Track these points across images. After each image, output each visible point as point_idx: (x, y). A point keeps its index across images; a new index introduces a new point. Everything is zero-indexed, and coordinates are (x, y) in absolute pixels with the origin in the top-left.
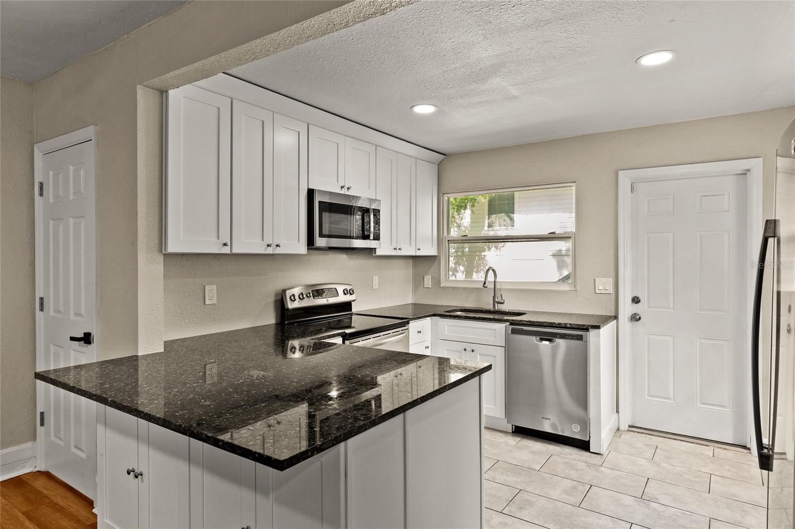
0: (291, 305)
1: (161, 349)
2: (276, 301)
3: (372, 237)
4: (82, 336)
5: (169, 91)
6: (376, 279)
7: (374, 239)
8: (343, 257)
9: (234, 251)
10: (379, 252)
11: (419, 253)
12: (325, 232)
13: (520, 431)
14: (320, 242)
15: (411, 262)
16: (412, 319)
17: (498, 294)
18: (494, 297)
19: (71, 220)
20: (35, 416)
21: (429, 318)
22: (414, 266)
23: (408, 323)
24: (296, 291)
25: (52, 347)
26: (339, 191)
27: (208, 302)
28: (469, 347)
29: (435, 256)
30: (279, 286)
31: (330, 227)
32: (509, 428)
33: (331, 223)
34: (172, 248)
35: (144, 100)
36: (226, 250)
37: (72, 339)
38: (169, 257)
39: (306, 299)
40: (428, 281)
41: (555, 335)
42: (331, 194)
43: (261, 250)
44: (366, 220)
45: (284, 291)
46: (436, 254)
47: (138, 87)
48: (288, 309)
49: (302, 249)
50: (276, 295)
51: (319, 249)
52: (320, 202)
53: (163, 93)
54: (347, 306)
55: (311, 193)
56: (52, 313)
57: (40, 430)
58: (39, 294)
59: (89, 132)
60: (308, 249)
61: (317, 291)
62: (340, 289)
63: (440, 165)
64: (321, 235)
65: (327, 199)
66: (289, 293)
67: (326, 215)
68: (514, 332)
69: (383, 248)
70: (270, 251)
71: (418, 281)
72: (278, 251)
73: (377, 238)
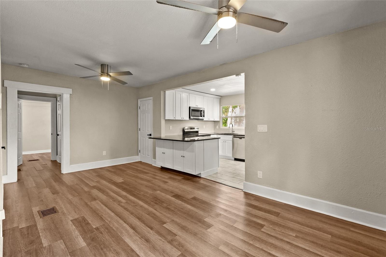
0: (186, 131)
1: (164, 136)
2: (183, 130)
3: (203, 116)
4: (149, 134)
5: (166, 91)
6: (204, 126)
7: (203, 117)
8: (196, 121)
9: (176, 119)
10: (204, 120)
11: (214, 120)
12: (193, 115)
13: (236, 159)
14: (192, 117)
15: (213, 122)
16: (212, 134)
17: (233, 130)
18: (232, 131)
19: (147, 114)
20: (138, 151)
21: (216, 135)
22: (214, 123)
23: (211, 135)
24: (187, 128)
25: (142, 137)
26: (195, 107)
27: (170, 129)
28: (225, 141)
29: (219, 121)
30: (183, 127)
31: (194, 115)
32: (233, 159)
33: (194, 113)
34: (166, 119)
35: (162, 93)
36: (175, 119)
37: (148, 135)
38: (166, 120)
39: (189, 130)
40: (217, 127)
41: (242, 137)
42: (194, 107)
43: (181, 119)
44: (201, 113)
45: (184, 128)
46: (219, 120)
47: (161, 91)
48: (185, 132)
49: (188, 119)
50: (183, 129)
51: (191, 119)
52: (192, 109)
53: (165, 92)
54: (197, 132)
55: (190, 107)
56: (142, 131)
57: (139, 153)
58: (139, 127)
59: (151, 98)
60: (189, 119)
61: (191, 128)
62: (196, 128)
63: (220, 99)
64: (192, 116)
65: (193, 109)
66: (185, 128)
67: (193, 112)
68: (234, 137)
69: (205, 119)
70: (182, 119)
71: (215, 127)
72: (183, 119)
73: (204, 116)
